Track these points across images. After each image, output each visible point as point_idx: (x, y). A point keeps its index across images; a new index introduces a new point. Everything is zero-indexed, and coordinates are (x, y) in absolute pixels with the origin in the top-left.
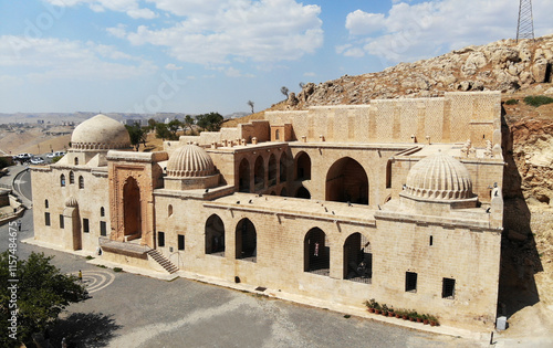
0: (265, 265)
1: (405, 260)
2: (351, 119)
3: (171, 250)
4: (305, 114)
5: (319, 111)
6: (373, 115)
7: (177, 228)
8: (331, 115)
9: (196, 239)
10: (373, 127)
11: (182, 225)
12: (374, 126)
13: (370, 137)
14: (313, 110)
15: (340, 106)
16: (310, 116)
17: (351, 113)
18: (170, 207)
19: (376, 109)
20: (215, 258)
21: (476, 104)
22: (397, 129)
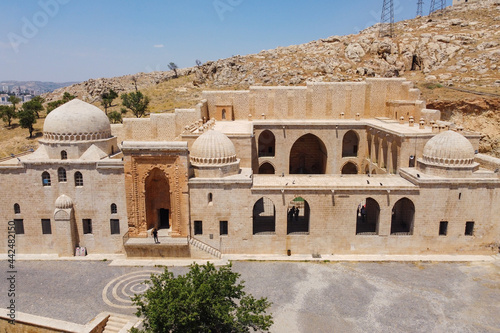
0: (318, 235)
1: (440, 213)
2: (290, 99)
3: (211, 237)
4: (245, 94)
5: (259, 91)
6: (309, 96)
7: (219, 214)
8: (272, 95)
9: (242, 222)
10: (309, 106)
11: (224, 211)
12: (311, 105)
13: (307, 114)
14: (254, 90)
15: (280, 87)
16: (251, 96)
17: (290, 94)
18: (210, 195)
19: (312, 90)
20: (265, 237)
21: (389, 88)
22: (329, 107)
